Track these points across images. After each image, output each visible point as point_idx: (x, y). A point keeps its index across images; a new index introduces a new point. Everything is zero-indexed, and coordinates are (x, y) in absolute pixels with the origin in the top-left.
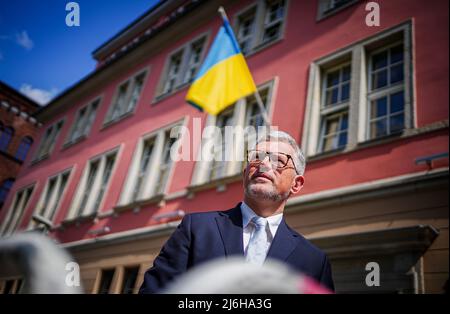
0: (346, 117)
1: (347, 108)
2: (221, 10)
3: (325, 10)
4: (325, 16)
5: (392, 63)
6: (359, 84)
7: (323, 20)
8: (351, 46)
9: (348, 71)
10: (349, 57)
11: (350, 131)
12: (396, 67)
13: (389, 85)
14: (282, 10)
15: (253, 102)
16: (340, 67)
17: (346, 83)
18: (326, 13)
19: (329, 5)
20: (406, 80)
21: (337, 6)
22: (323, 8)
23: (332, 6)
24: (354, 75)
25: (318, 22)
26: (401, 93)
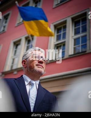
0: (64, 45)
1: (65, 42)
2: (16, 2)
3: (56, 4)
4: (56, 6)
5: (82, 24)
6: (69, 32)
7: (56, 7)
8: (66, 17)
9: (65, 27)
10: (65, 22)
11: (66, 50)
12: (84, 26)
13: (81, 33)
14: (39, 4)
15: (28, 39)
16: (62, 26)
17: (64, 32)
18: (57, 5)
19: (58, 2)
20: (88, 31)
21: (61, 2)
22: (55, 3)
23: (59, 2)
24: (67, 29)
25: (54, 8)
26: (86, 36)
